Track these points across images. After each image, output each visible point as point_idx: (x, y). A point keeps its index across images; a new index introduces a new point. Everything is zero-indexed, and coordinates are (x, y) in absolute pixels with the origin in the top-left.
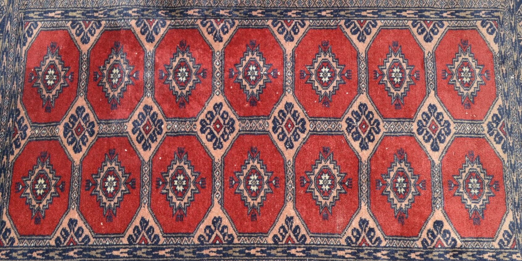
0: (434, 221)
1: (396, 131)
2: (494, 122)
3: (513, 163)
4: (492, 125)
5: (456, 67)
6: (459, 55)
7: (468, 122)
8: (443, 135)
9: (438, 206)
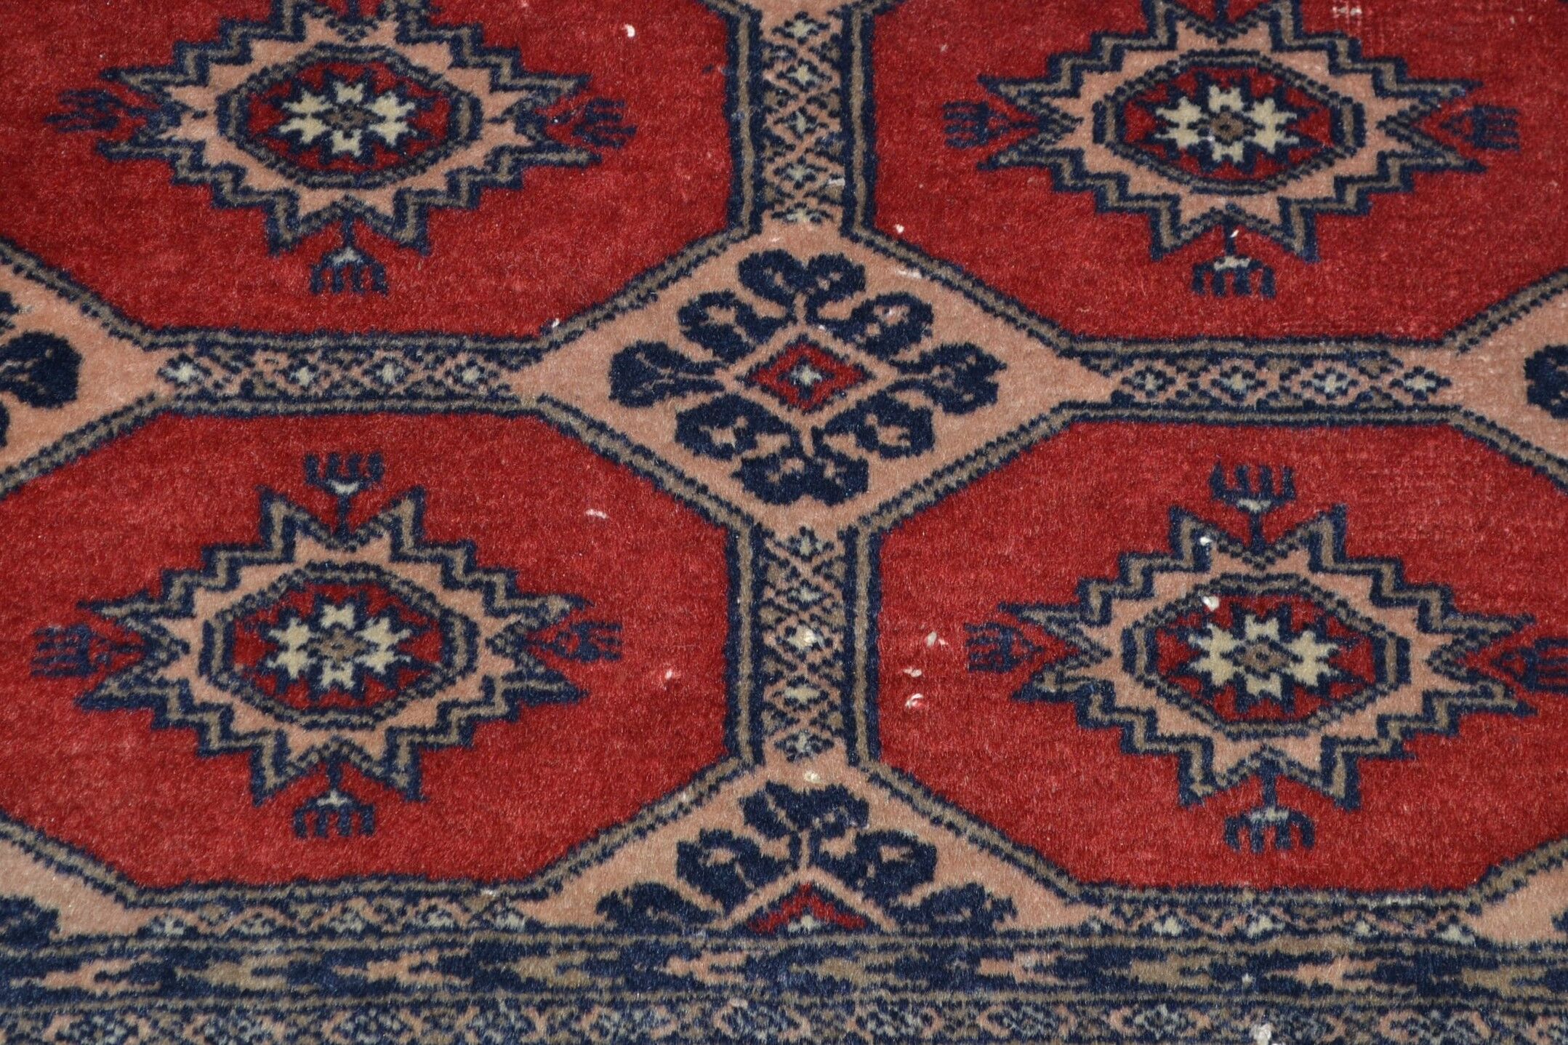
0: (78, 344)
1: (770, 99)
2: (868, 844)
3: (528, 968)
4: (836, 830)
5: (1319, 579)
6: (1435, 611)
7: (860, 645)
8: (746, 438)
9: (185, 372)
